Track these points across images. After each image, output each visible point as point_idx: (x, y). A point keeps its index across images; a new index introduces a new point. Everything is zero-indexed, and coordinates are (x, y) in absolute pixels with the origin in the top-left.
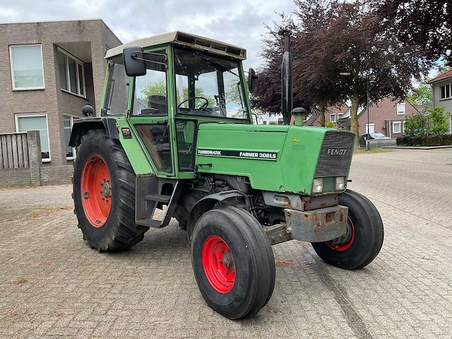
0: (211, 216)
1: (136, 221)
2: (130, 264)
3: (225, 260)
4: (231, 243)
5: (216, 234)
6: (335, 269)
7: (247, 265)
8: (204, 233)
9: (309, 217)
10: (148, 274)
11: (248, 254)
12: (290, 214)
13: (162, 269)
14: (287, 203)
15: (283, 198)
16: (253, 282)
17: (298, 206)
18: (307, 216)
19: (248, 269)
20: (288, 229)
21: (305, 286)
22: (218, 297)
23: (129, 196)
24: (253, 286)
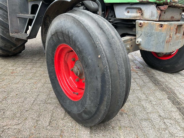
0: (59, 21)
1: (10, 34)
2: (13, 66)
3: (75, 69)
4: (80, 52)
5: (65, 41)
6: (159, 72)
7: (99, 79)
8: (53, 41)
9: (165, 27)
10: (22, 74)
11: (101, 65)
12: (141, 25)
13: (34, 70)
14: (139, 14)
15: (135, 10)
16: (106, 99)
17: (152, 15)
18: (161, 26)
19: (100, 84)
20: (137, 40)
21: (140, 86)
22: (68, 103)
23: (4, 14)
24: (105, 103)
